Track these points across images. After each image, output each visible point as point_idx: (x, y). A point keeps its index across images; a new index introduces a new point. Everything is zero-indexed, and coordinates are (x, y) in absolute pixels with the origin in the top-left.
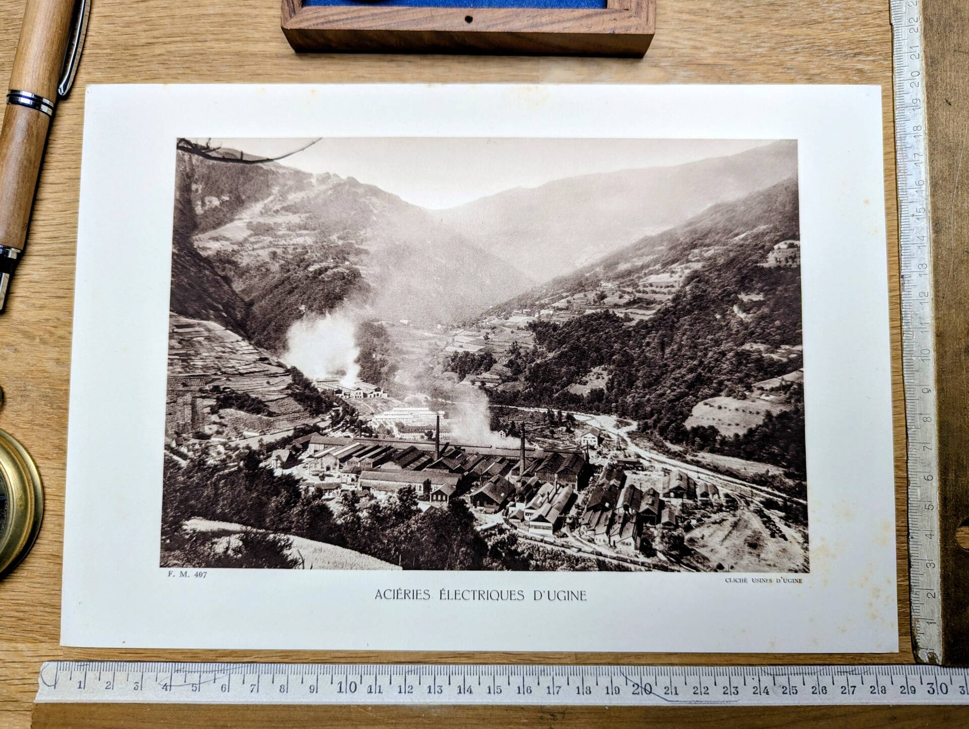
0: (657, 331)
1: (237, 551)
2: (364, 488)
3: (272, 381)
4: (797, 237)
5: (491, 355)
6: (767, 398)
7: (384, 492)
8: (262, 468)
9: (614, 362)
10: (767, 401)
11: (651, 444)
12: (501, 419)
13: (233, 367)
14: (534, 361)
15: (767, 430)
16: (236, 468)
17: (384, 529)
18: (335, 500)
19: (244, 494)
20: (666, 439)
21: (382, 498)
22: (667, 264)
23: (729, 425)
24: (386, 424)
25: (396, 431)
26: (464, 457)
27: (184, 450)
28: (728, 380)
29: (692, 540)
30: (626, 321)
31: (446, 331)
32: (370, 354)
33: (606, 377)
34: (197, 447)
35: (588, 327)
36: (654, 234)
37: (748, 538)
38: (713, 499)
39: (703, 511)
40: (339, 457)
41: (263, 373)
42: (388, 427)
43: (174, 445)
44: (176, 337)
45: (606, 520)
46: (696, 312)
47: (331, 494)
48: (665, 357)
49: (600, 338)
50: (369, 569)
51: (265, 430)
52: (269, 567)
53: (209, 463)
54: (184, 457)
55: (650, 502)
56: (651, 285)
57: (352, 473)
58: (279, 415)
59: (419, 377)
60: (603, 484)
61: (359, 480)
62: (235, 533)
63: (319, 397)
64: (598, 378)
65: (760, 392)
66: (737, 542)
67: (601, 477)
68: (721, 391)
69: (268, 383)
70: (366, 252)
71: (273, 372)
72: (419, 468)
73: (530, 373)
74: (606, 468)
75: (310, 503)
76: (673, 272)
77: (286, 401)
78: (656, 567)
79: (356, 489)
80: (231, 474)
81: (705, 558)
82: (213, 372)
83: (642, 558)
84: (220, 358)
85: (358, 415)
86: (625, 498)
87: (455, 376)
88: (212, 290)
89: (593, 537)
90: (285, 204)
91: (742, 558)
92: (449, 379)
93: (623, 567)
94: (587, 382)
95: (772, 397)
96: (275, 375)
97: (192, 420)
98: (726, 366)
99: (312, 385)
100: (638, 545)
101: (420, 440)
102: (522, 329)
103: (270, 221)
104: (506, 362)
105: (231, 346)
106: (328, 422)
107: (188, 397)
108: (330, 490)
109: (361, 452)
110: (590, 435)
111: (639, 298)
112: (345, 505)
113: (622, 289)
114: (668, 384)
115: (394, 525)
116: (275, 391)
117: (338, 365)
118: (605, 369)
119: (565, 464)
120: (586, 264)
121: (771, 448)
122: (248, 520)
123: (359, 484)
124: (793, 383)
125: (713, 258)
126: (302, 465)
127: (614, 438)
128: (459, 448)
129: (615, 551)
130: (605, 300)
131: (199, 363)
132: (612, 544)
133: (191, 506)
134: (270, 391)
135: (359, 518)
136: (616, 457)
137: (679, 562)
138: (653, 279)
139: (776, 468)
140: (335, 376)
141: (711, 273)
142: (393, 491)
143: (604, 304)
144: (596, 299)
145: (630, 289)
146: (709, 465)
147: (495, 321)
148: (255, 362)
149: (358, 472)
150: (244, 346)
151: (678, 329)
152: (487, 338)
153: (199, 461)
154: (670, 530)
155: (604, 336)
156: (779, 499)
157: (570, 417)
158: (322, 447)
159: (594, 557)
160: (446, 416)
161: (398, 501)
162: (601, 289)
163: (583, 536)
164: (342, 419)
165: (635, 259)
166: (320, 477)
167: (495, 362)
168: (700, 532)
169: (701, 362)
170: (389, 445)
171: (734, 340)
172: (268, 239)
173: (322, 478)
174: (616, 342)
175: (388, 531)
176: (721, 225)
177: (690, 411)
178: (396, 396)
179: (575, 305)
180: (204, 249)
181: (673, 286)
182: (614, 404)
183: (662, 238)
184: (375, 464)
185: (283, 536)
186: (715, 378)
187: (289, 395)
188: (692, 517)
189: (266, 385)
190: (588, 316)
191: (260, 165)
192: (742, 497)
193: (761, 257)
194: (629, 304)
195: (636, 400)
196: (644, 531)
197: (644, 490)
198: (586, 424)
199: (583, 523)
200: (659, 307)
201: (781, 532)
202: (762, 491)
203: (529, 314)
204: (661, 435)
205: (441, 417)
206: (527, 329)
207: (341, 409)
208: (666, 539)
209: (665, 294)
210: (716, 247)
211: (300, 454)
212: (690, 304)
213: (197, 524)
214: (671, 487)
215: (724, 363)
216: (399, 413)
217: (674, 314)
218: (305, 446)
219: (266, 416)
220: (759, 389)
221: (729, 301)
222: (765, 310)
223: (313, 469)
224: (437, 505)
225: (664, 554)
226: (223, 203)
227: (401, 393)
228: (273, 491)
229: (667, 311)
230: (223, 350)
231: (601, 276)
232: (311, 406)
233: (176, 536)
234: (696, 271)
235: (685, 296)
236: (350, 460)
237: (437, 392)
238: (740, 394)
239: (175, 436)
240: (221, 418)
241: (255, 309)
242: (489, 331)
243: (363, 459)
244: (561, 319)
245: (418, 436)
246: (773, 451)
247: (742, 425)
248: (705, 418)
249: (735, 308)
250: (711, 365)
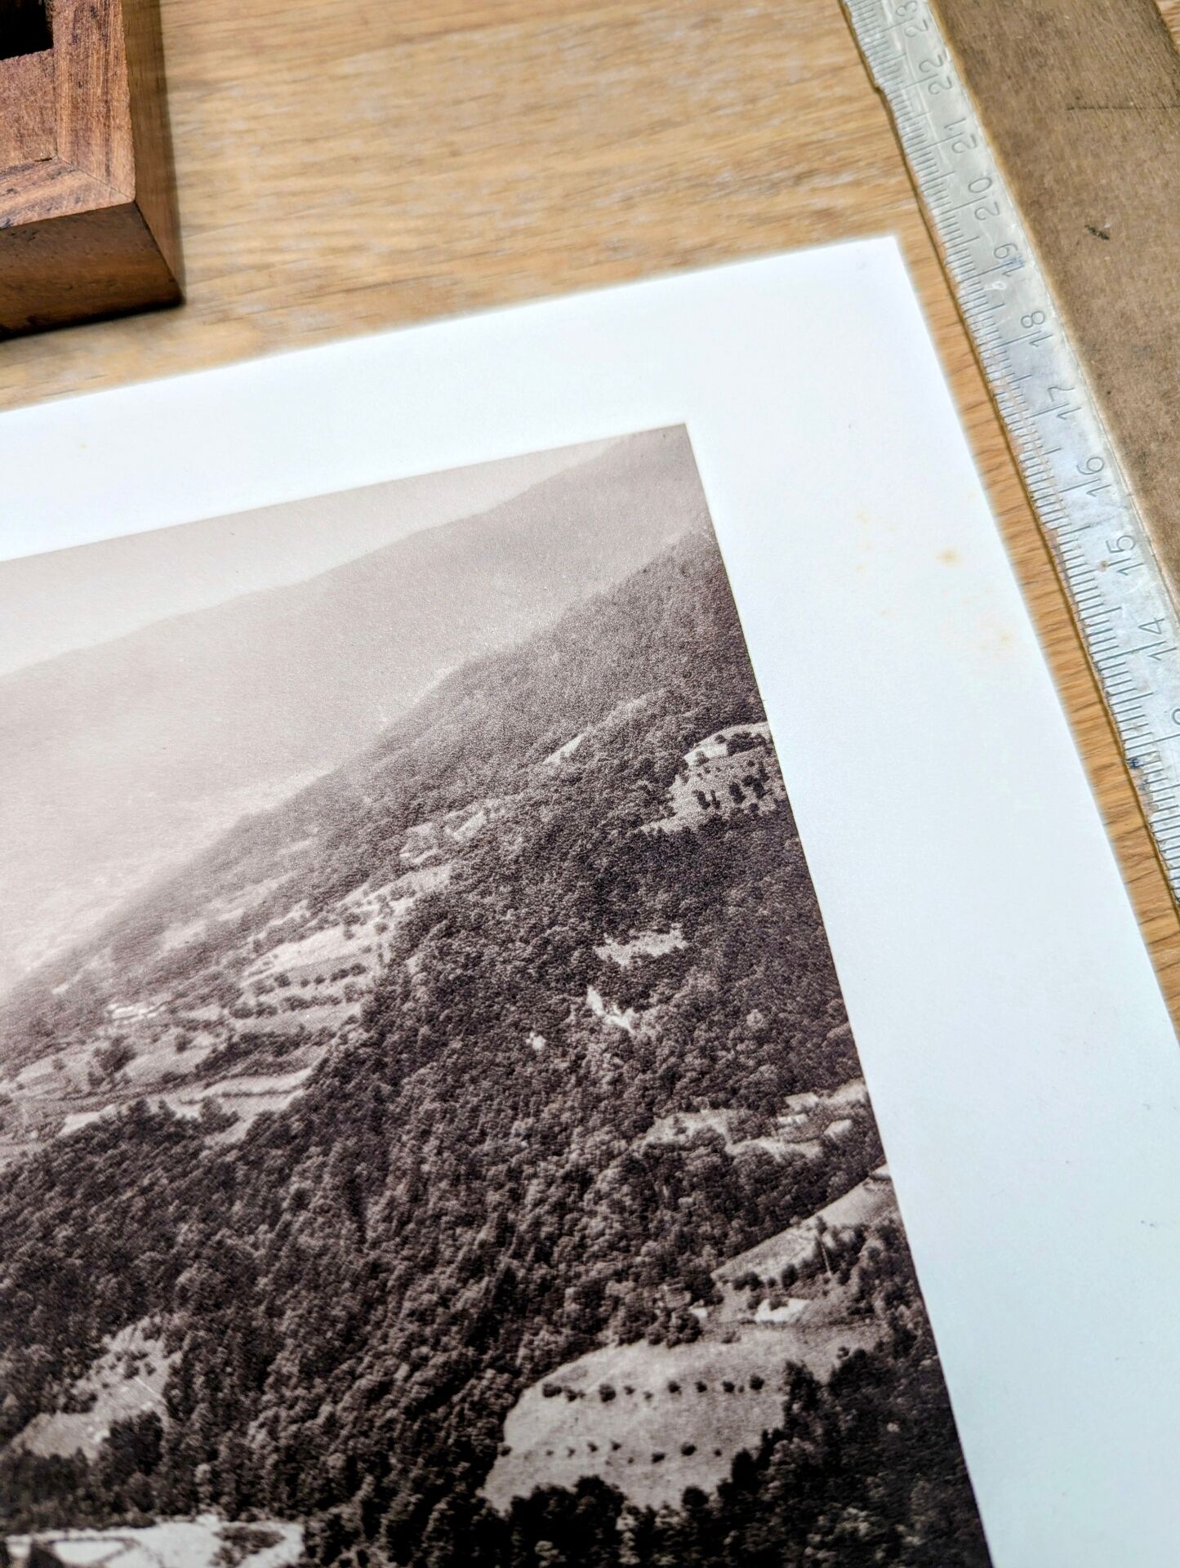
0: (326, 1143)
4: (752, 711)
6: (780, 1315)
9: (184, 1299)
10: (784, 1325)
15: (809, 1447)
22: (331, 894)
23: (658, 1458)
28: (620, 1276)
30: (209, 1131)
33: (162, 1361)
35: (78, 1181)
36: (270, 805)
46: (456, 1044)
48: (370, 1235)
49: (125, 1212)
56: (283, 981)
64: (132, 1373)
65: (747, 1294)
68: (600, 1324)
76: (352, 920)
94: (93, 1398)
95: (796, 1306)
98: (598, 1224)
111: (246, 1038)
113: (184, 1015)
114: (396, 1342)
118: (152, 1334)
120: (52, 954)
121: (836, 1519)
124: (860, 1234)
125: (487, 840)
130: (131, 1069)
138: (286, 957)
141: (483, 894)
143: (127, 1082)
145: (211, 1012)
151: (399, 1121)
155: (140, 1203)
157: (41, 1559)
162: (113, 1032)
165: (217, 903)
169: (505, 1229)
171: (612, 1119)
174: (182, 1217)
176: (494, 727)
177: (496, 1433)
179: (24, 1108)
181: (359, 970)
182: (203, 1469)
183: (298, 812)
186: (568, 1281)
190: (76, 1138)
193: (647, 804)
194: (213, 1067)
195: (285, 1436)
200: (320, 1053)
209: (335, 1001)
210: (490, 803)
212: (431, 1019)
215: (592, 1214)
217: (379, 1066)
220: (739, 1286)
221: (569, 978)
222: (701, 981)
229: (351, 1060)
231: (106, 986)
234: (433, 899)
235: (406, 996)
238: (674, 1321)
246: (848, 1526)
247: (706, 1447)
248: (560, 1451)
249: (594, 999)
250: (545, 1230)
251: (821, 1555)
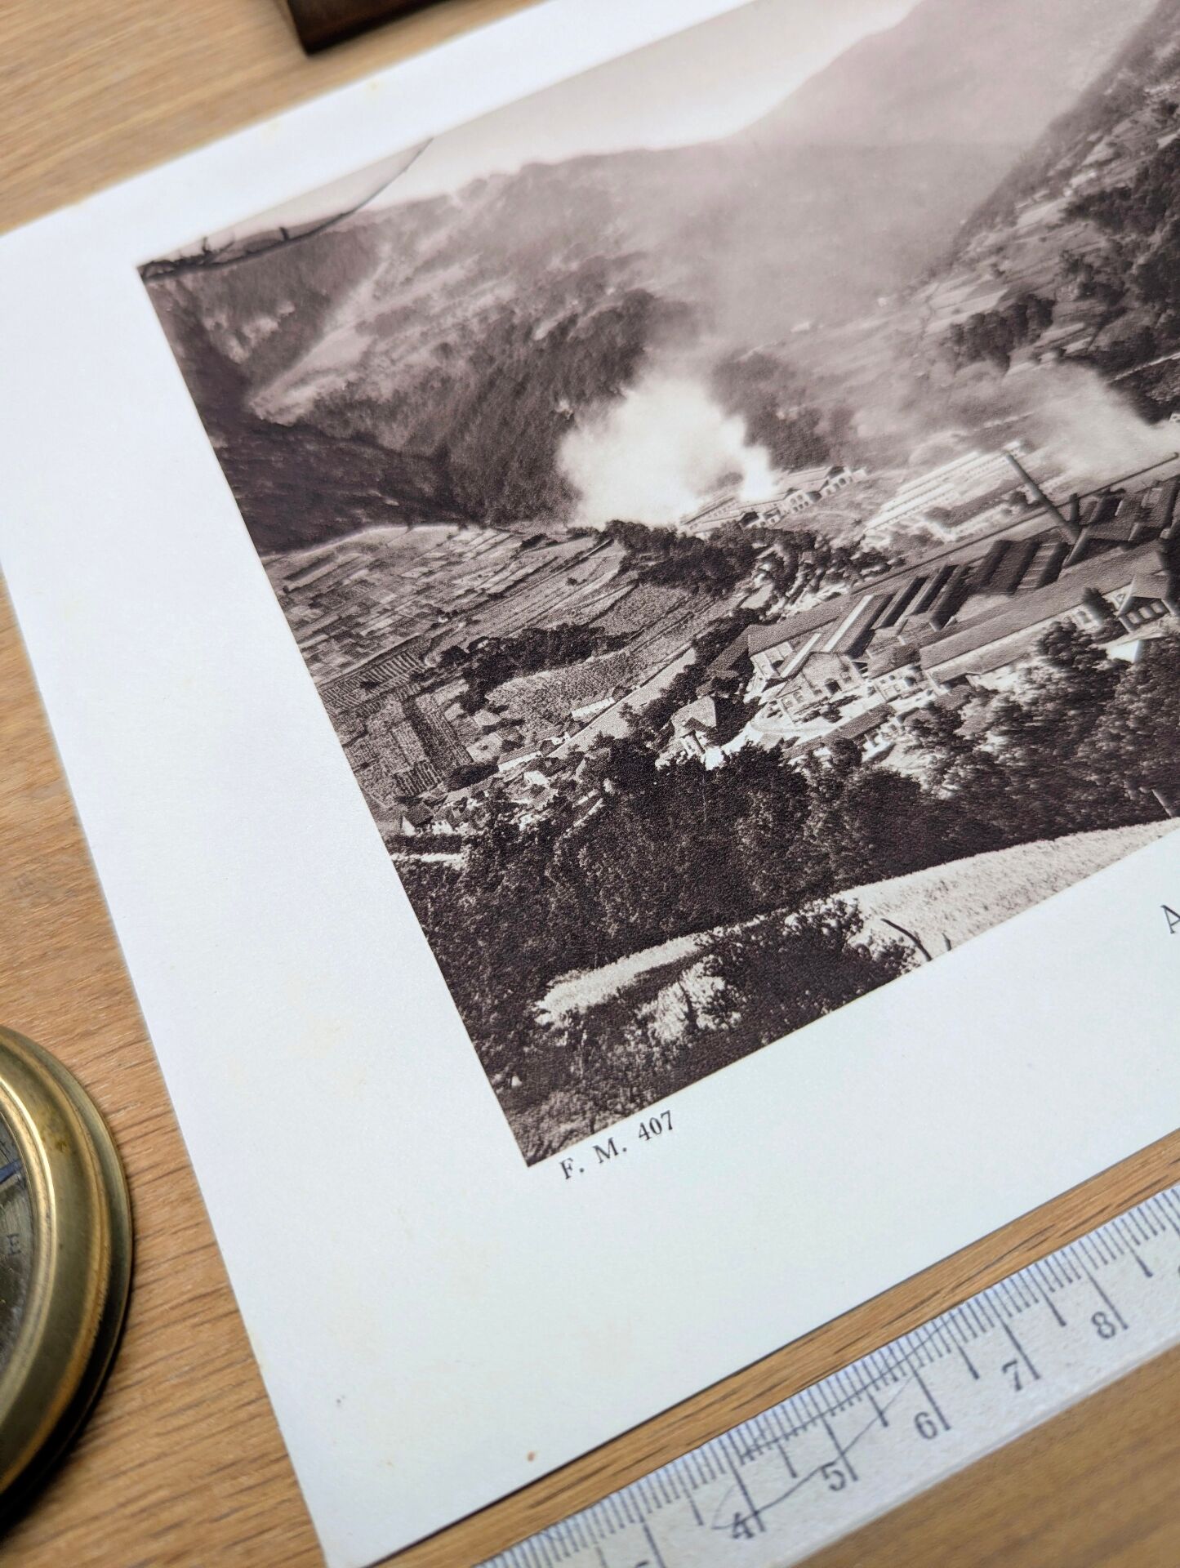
1: (720, 1006)
2: (951, 684)
3: (576, 574)
5: (1031, 297)
7: (1006, 670)
8: (665, 769)
12: (1155, 394)
13: (470, 591)
14: (1130, 264)
16: (599, 804)
17: (1068, 752)
18: (900, 748)
19: (656, 854)
21: (1009, 683)
24: (905, 527)
25: (938, 530)
26: (1134, 503)
27: (442, 828)
31: (902, 301)
32: (771, 416)
34: (472, 804)
40: (843, 649)
41: (548, 569)
42: (914, 530)
43: (409, 830)
44: (297, 598)
47: (878, 739)
50: (1099, 867)
51: (621, 682)
52: (835, 1004)
53: (522, 827)
54: (451, 844)
57: (898, 666)
58: (636, 635)
59: (909, 405)
61: (926, 673)
62: (687, 963)
63: (710, 550)
69: (572, 582)
70: (639, 255)
71: (568, 556)
72: (1050, 577)
75: (840, 786)
77: (636, 596)
79: (932, 697)
80: (594, 822)
82: (426, 624)
84: (429, 587)
85: (826, 542)
87: (987, 365)
88: (338, 472)
90: (419, 262)
92: (979, 377)
96: (578, 559)
97: (427, 753)
99: (679, 534)
101: (1007, 521)
102: (1057, 226)
103: (405, 299)
104: (1073, 291)
105: (438, 555)
106: (767, 590)
107: (393, 707)
108: (872, 732)
109: (890, 611)
112: (931, 747)
115: (1086, 730)
116: (598, 592)
117: (712, 468)
122: (704, 911)
123: (932, 682)
126: (764, 711)
128: (1108, 493)
131: (383, 623)
133: (534, 955)
134: (586, 597)
135: (987, 758)
140: (719, 493)
142: (1025, 657)
144: (1161, 118)
147: (992, 238)
148: (515, 557)
149: (911, 656)
150: (471, 537)
153: (497, 836)
158: (786, 649)
160: (1029, 446)
161: (1052, 670)
164: (795, 567)
166: (825, 715)
167: (1053, 303)
170: (942, 564)
172: (414, 331)
173: (833, 714)
175: (1081, 751)
178: (887, 462)
179: (1127, 144)
180: (281, 411)
184: (941, 619)
185: (821, 906)
187: (636, 583)
189: (568, 589)
190: (1170, 148)
191: (330, 230)
205: (1019, 454)
207: (777, 548)
211: (744, 691)
213: (570, 996)
216: (916, 492)
218: (745, 667)
219: (606, 652)
223: (797, 706)
224: (1153, 631)
226: (284, 321)
227: (890, 453)
228: (727, 809)
230: (425, 570)
232: (705, 578)
233: (530, 1055)
236: (874, 641)
237: (971, 414)
239: (404, 808)
240: (497, 711)
241: (458, 457)
242: (993, 259)
243: (905, 623)
244: (1124, 175)
245: (995, 515)
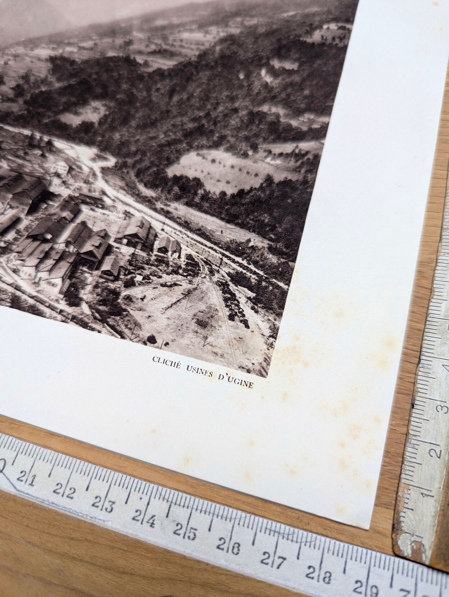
0: (171, 80)
4: (350, 20)
6: (273, 162)
9: (117, 100)
10: (272, 165)
11: (122, 184)
15: (262, 195)
20: (141, 181)
22: (205, 25)
28: (233, 136)
29: (129, 299)
30: (143, 67)
33: (103, 111)
35: (105, 67)
37: (199, 314)
38: (171, 257)
39: (154, 268)
45: (42, 252)
46: (219, 70)
48: (172, 104)
49: (112, 77)
55: (97, 244)
56: (181, 41)
60: (54, 214)
64: (94, 112)
65: (266, 154)
66: (184, 315)
67: (54, 206)
68: (221, 144)
73: (31, 98)
74: (64, 199)
76: (208, 33)
78: (74, 319)
81: (137, 324)
83: (63, 305)
86: (71, 234)
89: (19, 268)
91: (182, 337)
93: (38, 310)
94: (82, 113)
95: (278, 162)
98: (234, 122)
100: (65, 289)
110: (63, 164)
111: (165, 50)
113: (151, 40)
114: (165, 129)
118: (104, 105)
119: (25, 186)
121: (261, 215)
124: (307, 153)
125: (256, 27)
127: (86, 170)
129: (38, 289)
130: (131, 47)
132: (37, 280)
136: (79, 189)
137: (103, 321)
138: (186, 35)
139: (260, 239)
141: (247, 39)
143: (129, 49)
145: (159, 41)
146: (180, 218)
151: (193, 81)
152: (6, 63)
154: (107, 280)
155: (117, 76)
156: (254, 276)
157: (50, 143)
159: (10, 289)
162: (131, 38)
163: (10, 265)
165: (174, 18)
168: (142, 292)
169: (208, 115)
171: (253, 101)
174: (126, 83)
177: (178, 158)
181: (203, 44)
182: (100, 138)
183: (207, 5)
186: (218, 133)
188: (139, 272)
192: (207, 262)
193: (306, 33)
194: (153, 53)
195: (124, 139)
196: (77, 275)
197: (95, 229)
198: (64, 153)
199: (16, 250)
200: (182, 59)
201: (244, 316)
202: (234, 261)
203: (53, 49)
204: (137, 175)
206: (46, 60)
208: (99, 290)
209: (193, 49)
210: (261, 19)
212: (216, 61)
214: (127, 233)
217: (196, 67)
220: (266, 151)
221: (259, 65)
222: (297, 78)
225: (90, 307)
229: (189, 64)
231: (135, 27)
234: (232, 35)
235: (212, 54)
238: (242, 152)
246: (262, 218)
247: (233, 184)
248: (193, 169)
249: (263, 72)
250: (219, 119)
251: (251, 222)
